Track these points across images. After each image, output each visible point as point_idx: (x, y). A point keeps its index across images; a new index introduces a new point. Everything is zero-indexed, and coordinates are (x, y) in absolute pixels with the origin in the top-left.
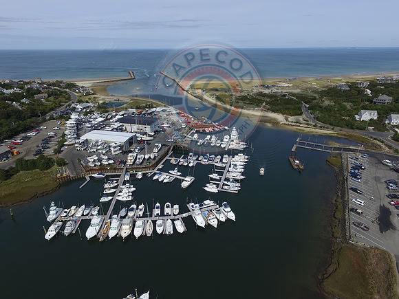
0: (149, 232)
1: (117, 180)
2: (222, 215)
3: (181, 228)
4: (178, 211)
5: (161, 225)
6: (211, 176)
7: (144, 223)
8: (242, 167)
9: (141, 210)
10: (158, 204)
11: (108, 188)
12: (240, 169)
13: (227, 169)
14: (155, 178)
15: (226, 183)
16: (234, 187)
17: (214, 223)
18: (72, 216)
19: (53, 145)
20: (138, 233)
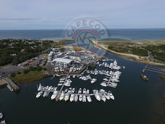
0: (76, 100)
1: (65, 78)
2: (108, 96)
3: (89, 100)
4: (89, 92)
5: (81, 98)
6: (104, 79)
7: (74, 96)
8: (118, 77)
9: (73, 90)
10: (80, 89)
11: (61, 80)
12: (117, 77)
13: (111, 77)
14: (80, 78)
15: (111, 83)
16: (114, 85)
17: (104, 100)
18: (47, 90)
19: (43, 63)
20: (71, 100)
